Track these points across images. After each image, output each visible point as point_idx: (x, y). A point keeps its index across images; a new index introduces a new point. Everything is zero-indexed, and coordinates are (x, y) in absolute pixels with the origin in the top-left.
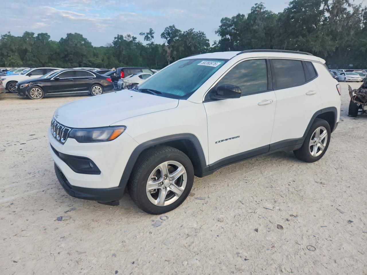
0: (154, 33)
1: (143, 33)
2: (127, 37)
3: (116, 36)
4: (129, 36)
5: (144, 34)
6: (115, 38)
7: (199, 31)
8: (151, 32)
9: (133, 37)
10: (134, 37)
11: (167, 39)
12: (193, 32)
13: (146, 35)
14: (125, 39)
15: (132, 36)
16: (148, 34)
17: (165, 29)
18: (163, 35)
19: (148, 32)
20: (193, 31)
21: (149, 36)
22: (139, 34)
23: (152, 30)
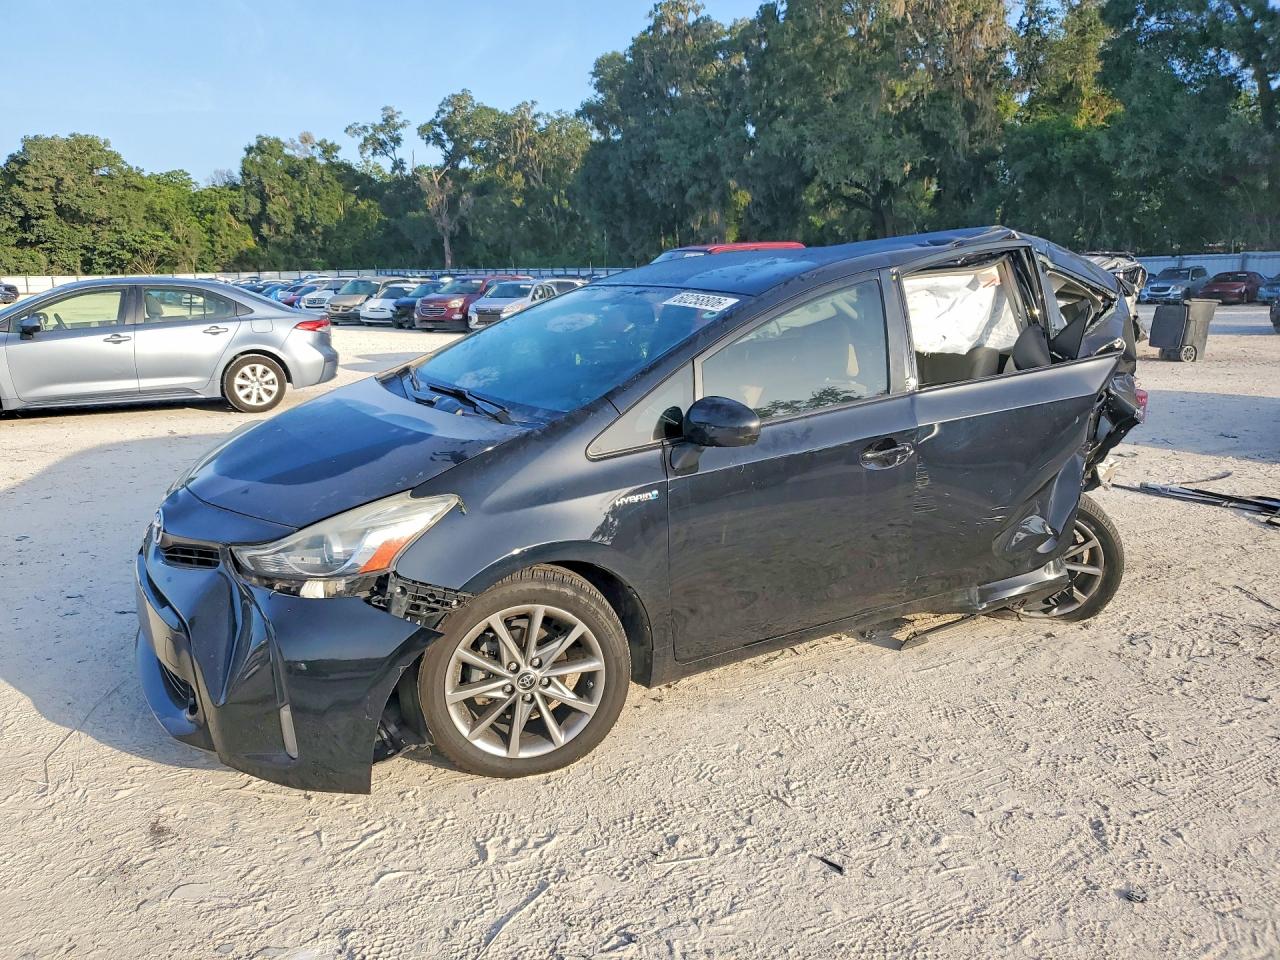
0: (402, 125)
1: (360, 125)
2: (298, 142)
4: (305, 139)
5: (365, 128)
6: (249, 150)
7: (558, 112)
8: (389, 122)
9: (322, 144)
10: (328, 143)
12: (536, 116)
13: (371, 131)
14: (287, 151)
15: (317, 139)
16: (375, 128)
17: (435, 109)
18: (430, 134)
19: (379, 121)
20: (535, 111)
21: (382, 136)
22: (346, 131)
23: (390, 113)
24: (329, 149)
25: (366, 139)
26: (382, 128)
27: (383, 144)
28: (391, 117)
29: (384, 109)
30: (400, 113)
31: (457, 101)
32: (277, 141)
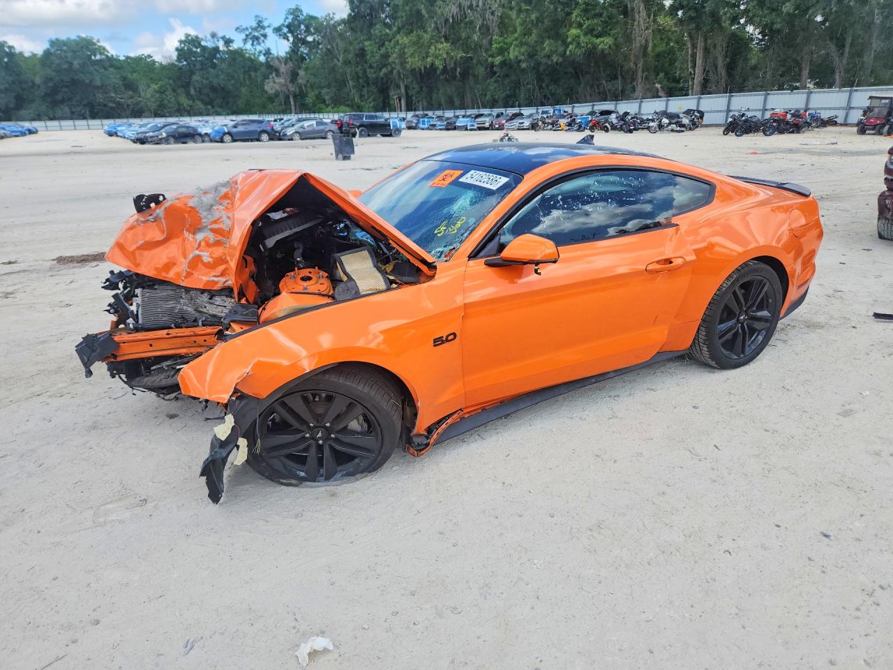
0: (267, 27)
1: (243, 27)
2: (208, 37)
3: (183, 38)
4: (214, 35)
5: (247, 29)
6: (181, 42)
8: (260, 25)
9: (223, 38)
10: (227, 37)
11: (288, 40)
13: (250, 30)
14: (203, 43)
15: (220, 34)
17: (284, 17)
19: (254, 25)
21: (256, 34)
22: (236, 30)
23: (260, 19)
24: (228, 42)
25: (247, 36)
26: (255, 29)
27: (257, 38)
28: (260, 22)
29: (256, 16)
30: (266, 19)
31: (296, 12)
32: (197, 37)
